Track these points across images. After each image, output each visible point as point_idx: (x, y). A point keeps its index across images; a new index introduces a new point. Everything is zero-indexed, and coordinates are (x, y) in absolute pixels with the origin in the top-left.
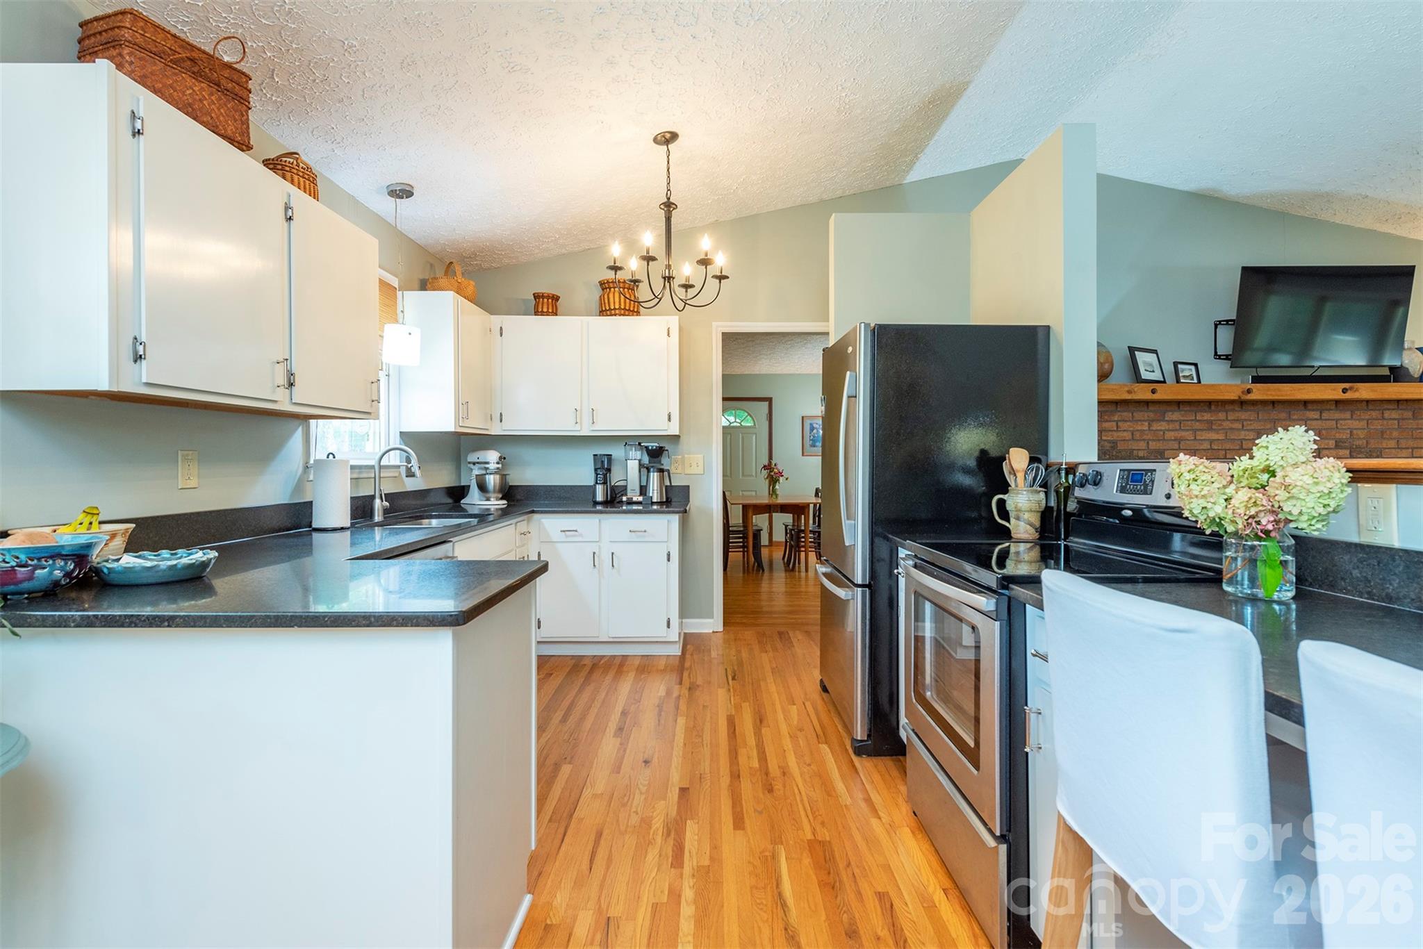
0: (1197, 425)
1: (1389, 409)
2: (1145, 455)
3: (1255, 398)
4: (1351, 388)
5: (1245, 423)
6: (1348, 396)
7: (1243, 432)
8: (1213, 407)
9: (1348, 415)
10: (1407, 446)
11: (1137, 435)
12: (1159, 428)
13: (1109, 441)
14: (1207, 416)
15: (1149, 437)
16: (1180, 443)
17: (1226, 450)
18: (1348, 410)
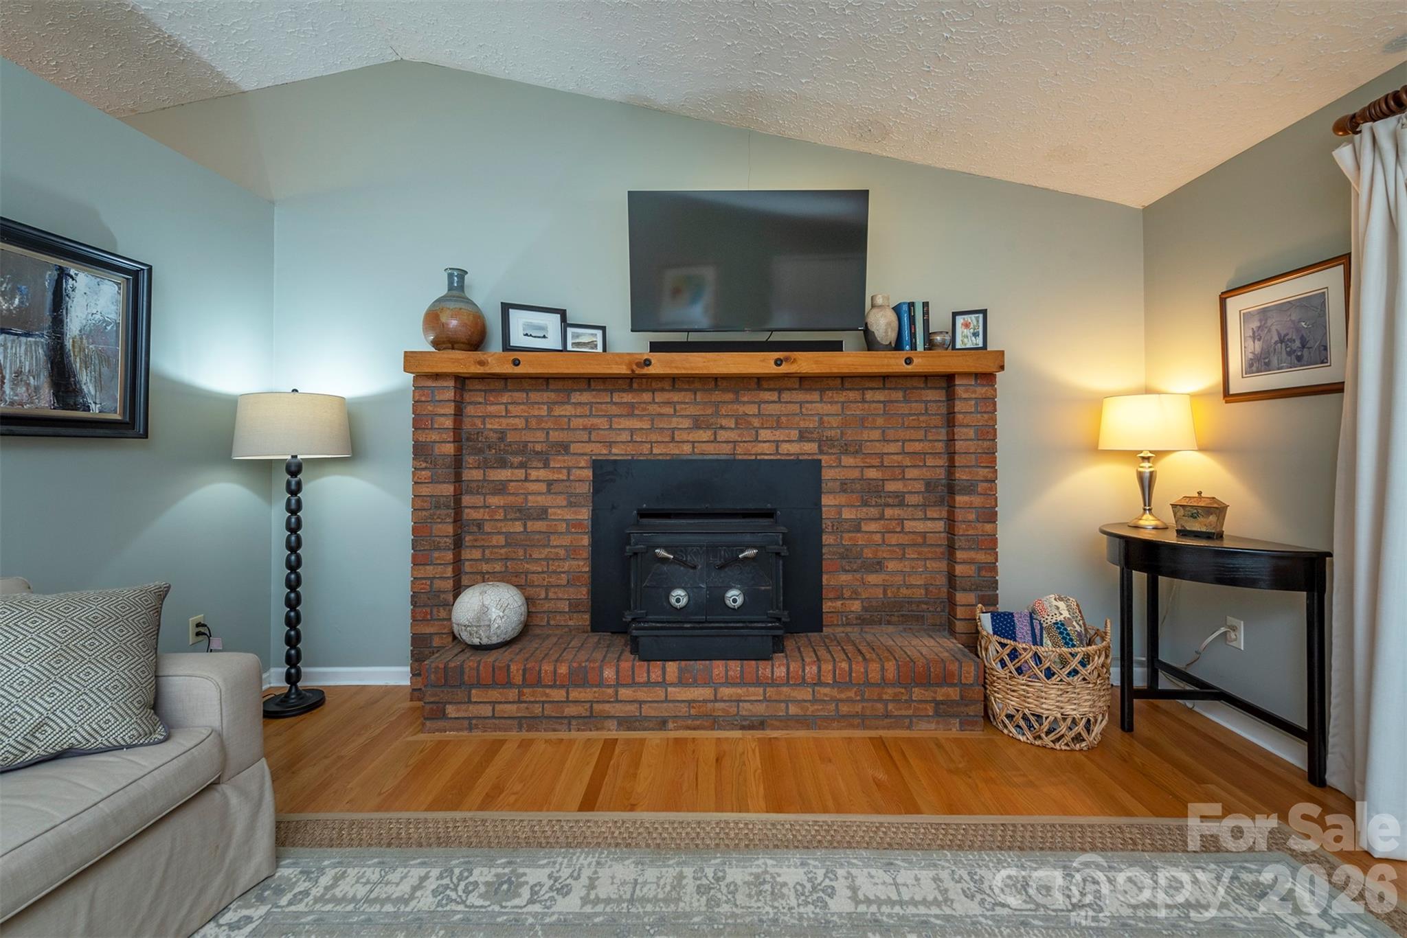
0: (614, 410)
1: (872, 389)
2: (544, 450)
3: (654, 372)
4: (787, 359)
5: (678, 407)
6: (784, 369)
7: (674, 419)
8: (635, 386)
9: (815, 396)
10: (897, 438)
11: (533, 423)
12: (562, 413)
13: (495, 431)
14: (627, 398)
15: (550, 425)
16: (590, 433)
17: (651, 443)
18: (816, 390)
